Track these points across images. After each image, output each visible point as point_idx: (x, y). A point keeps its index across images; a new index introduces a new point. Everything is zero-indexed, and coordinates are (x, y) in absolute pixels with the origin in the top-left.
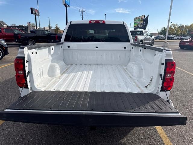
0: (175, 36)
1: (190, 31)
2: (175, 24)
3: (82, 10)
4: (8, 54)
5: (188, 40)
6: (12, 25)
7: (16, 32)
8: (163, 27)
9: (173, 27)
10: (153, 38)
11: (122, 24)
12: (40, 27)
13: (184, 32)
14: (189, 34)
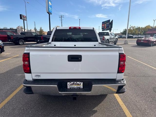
0: (134, 36)
1: (145, 32)
2: (133, 26)
3: (61, 16)
4: (4, 51)
5: (143, 39)
6: (4, 28)
7: (9, 34)
8: (124, 29)
9: (132, 29)
10: (117, 37)
11: (93, 29)
12: (27, 29)
13: (141, 33)
14: (144, 34)
